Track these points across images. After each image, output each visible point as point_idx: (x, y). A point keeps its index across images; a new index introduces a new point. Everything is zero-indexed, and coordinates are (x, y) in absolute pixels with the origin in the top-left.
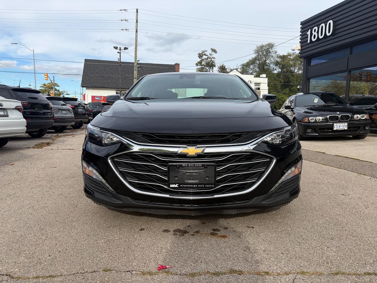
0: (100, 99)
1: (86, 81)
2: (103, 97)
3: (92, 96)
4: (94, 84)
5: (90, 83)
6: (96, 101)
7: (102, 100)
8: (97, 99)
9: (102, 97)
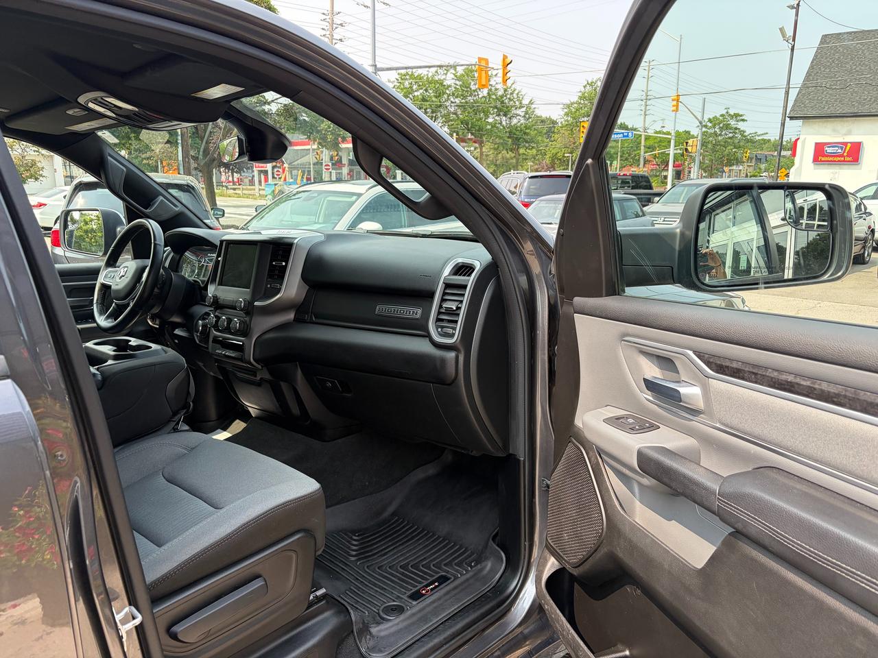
0: (840, 151)
1: (807, 102)
2: (849, 145)
3: (816, 144)
4: (829, 108)
5: (816, 105)
6: (827, 156)
7: (845, 154)
8: (829, 150)
9: (846, 146)
